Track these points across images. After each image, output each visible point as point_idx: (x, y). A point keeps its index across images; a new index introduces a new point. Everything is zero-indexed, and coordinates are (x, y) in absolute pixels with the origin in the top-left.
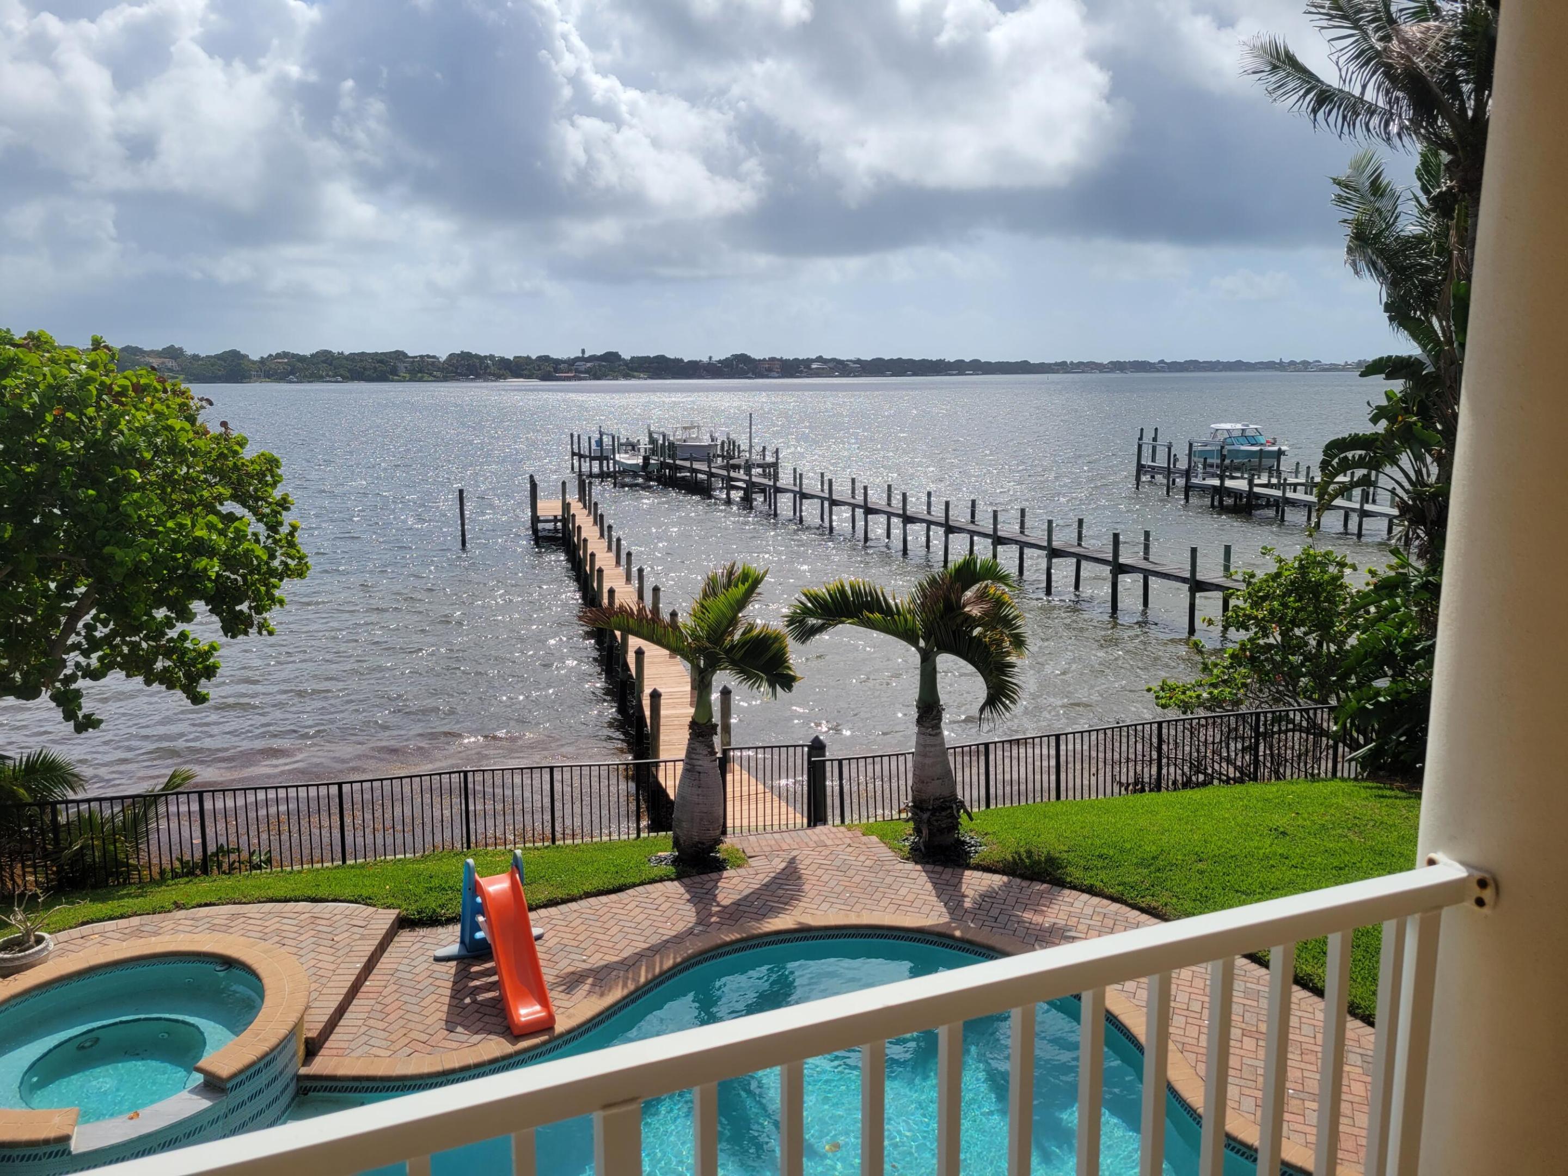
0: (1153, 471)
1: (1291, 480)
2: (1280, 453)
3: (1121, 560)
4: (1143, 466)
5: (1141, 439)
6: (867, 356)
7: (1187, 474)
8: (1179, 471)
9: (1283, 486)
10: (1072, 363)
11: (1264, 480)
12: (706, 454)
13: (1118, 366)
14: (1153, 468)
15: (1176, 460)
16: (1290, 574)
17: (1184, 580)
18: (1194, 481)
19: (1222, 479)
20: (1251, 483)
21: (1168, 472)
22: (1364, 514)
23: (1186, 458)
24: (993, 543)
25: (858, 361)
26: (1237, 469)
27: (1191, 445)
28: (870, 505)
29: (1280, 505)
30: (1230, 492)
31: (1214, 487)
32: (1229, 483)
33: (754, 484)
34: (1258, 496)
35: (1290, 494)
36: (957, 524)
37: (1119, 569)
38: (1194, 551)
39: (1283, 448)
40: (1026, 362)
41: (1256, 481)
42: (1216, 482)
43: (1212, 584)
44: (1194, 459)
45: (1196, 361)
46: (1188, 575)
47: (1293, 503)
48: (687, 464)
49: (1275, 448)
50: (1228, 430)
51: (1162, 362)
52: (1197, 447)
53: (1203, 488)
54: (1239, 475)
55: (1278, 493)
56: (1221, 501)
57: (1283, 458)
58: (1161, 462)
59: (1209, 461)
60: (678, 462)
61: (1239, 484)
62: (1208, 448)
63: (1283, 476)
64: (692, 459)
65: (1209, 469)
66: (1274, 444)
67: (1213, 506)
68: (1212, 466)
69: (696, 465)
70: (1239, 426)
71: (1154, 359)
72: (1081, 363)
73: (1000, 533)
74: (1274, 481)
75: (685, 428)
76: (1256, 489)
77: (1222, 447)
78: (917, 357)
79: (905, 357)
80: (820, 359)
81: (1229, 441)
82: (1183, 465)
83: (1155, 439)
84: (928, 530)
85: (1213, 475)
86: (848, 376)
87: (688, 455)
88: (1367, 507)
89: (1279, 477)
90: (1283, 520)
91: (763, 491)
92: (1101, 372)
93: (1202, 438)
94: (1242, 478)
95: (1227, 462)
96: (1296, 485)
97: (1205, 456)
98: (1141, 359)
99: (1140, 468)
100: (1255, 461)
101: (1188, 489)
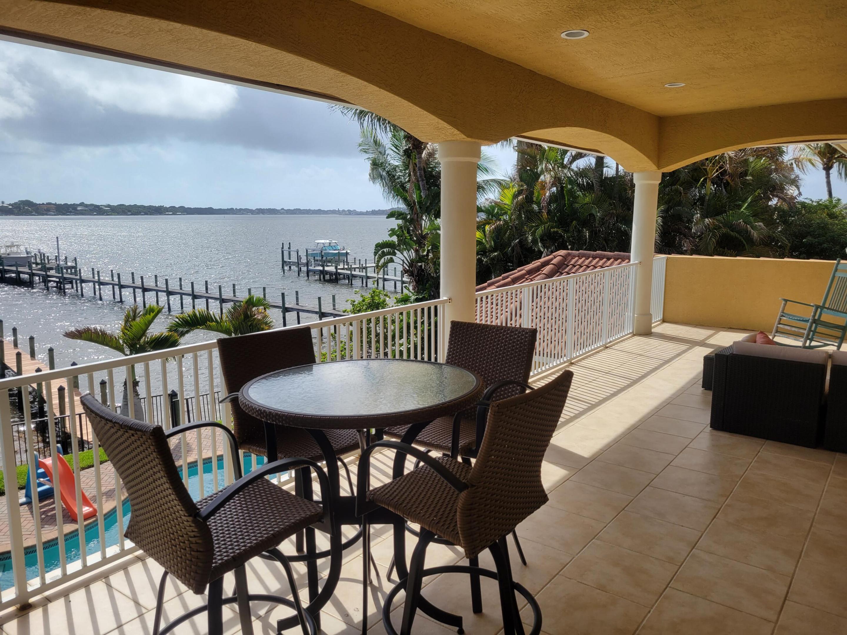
0: (290, 264)
1: (353, 266)
2: (347, 254)
3: (286, 306)
4: (285, 262)
5: (283, 248)
6: (115, 203)
7: (307, 264)
8: (303, 264)
9: (350, 269)
10: (236, 209)
11: (341, 266)
12: (26, 261)
13: (261, 211)
14: (290, 262)
15: (301, 258)
16: (368, 301)
17: (316, 313)
18: (310, 268)
19: (323, 266)
20: (336, 268)
21: (298, 264)
22: (385, 280)
23: (305, 258)
24: (220, 302)
25: (109, 206)
26: (329, 262)
27: (307, 251)
28: (145, 287)
29: (351, 278)
30: (327, 272)
31: (320, 271)
32: (327, 268)
33: (65, 279)
34: (340, 274)
35: (353, 273)
36: (199, 294)
37: (286, 310)
38: (319, 298)
39: (348, 251)
40: (211, 208)
41: (339, 267)
42: (321, 268)
43: (329, 313)
44: (309, 258)
45: (299, 209)
46: (318, 310)
47: (354, 276)
48: (14, 268)
49: (345, 251)
50: (323, 243)
51: (283, 209)
52: (310, 252)
53: (315, 272)
54: (330, 264)
55: (349, 272)
56: (324, 277)
57: (348, 256)
58: (294, 259)
59: (316, 258)
60: (6, 268)
61: (331, 269)
62: (315, 252)
63: (350, 264)
64: (17, 265)
65: (316, 262)
66: (344, 249)
67: (320, 280)
68: (317, 261)
69: (20, 269)
70: (328, 241)
71: (279, 208)
72: (241, 209)
73: (223, 297)
74: (346, 267)
75: (8, 246)
76: (339, 271)
77: (321, 252)
78: (146, 204)
79: (138, 204)
80: (82, 204)
81: (324, 248)
82: (304, 260)
83: (289, 248)
84: (182, 299)
85: (319, 265)
86: (103, 215)
87: (14, 263)
88: (386, 277)
89: (348, 264)
90: (352, 284)
91: (71, 283)
92: (252, 214)
93: (311, 247)
94: (332, 266)
95: (324, 258)
96: (355, 268)
97: (314, 256)
98: (272, 207)
99: (284, 263)
100: (337, 257)
101: (308, 272)
